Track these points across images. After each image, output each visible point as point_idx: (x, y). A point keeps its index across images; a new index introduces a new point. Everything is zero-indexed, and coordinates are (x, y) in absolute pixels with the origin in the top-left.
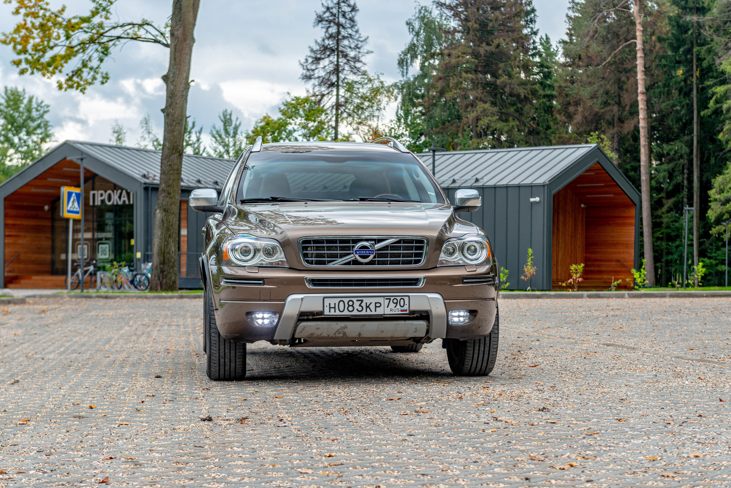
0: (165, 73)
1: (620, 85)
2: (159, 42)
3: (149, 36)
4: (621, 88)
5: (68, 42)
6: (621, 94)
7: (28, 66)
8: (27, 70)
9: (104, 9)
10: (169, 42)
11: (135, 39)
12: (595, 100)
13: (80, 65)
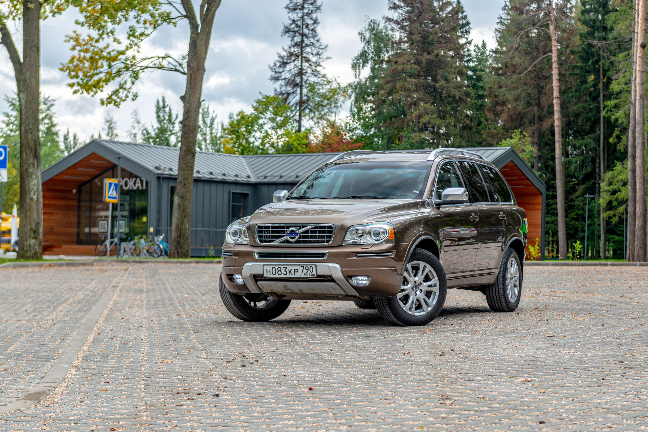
0: (183, 94)
1: (540, 89)
2: (178, 71)
3: (171, 66)
4: (540, 92)
5: (110, 70)
6: (541, 98)
7: (79, 88)
8: (79, 90)
9: (136, 44)
10: (186, 71)
11: (160, 68)
12: (518, 102)
13: (118, 87)
